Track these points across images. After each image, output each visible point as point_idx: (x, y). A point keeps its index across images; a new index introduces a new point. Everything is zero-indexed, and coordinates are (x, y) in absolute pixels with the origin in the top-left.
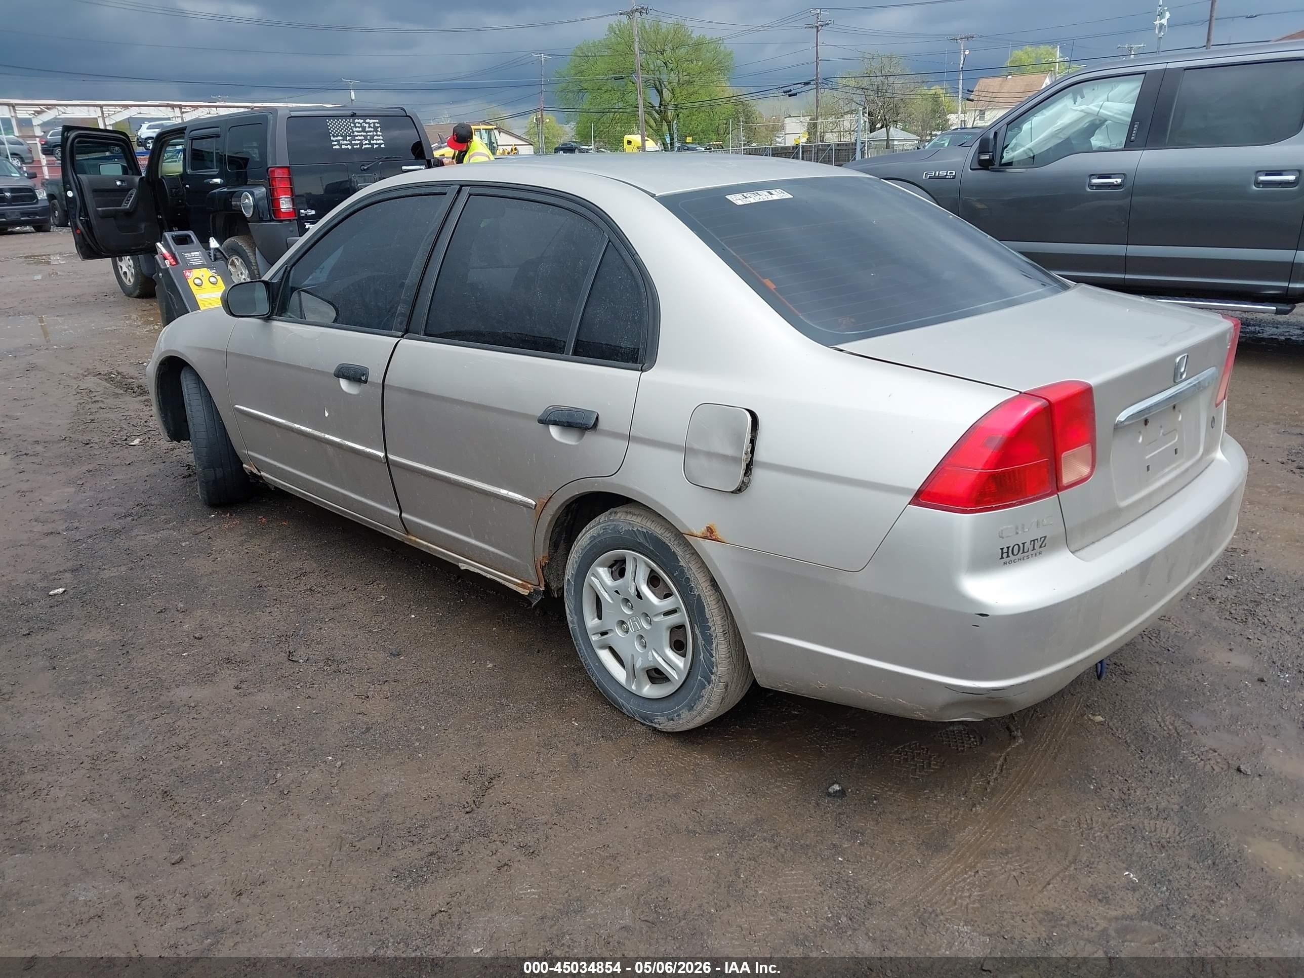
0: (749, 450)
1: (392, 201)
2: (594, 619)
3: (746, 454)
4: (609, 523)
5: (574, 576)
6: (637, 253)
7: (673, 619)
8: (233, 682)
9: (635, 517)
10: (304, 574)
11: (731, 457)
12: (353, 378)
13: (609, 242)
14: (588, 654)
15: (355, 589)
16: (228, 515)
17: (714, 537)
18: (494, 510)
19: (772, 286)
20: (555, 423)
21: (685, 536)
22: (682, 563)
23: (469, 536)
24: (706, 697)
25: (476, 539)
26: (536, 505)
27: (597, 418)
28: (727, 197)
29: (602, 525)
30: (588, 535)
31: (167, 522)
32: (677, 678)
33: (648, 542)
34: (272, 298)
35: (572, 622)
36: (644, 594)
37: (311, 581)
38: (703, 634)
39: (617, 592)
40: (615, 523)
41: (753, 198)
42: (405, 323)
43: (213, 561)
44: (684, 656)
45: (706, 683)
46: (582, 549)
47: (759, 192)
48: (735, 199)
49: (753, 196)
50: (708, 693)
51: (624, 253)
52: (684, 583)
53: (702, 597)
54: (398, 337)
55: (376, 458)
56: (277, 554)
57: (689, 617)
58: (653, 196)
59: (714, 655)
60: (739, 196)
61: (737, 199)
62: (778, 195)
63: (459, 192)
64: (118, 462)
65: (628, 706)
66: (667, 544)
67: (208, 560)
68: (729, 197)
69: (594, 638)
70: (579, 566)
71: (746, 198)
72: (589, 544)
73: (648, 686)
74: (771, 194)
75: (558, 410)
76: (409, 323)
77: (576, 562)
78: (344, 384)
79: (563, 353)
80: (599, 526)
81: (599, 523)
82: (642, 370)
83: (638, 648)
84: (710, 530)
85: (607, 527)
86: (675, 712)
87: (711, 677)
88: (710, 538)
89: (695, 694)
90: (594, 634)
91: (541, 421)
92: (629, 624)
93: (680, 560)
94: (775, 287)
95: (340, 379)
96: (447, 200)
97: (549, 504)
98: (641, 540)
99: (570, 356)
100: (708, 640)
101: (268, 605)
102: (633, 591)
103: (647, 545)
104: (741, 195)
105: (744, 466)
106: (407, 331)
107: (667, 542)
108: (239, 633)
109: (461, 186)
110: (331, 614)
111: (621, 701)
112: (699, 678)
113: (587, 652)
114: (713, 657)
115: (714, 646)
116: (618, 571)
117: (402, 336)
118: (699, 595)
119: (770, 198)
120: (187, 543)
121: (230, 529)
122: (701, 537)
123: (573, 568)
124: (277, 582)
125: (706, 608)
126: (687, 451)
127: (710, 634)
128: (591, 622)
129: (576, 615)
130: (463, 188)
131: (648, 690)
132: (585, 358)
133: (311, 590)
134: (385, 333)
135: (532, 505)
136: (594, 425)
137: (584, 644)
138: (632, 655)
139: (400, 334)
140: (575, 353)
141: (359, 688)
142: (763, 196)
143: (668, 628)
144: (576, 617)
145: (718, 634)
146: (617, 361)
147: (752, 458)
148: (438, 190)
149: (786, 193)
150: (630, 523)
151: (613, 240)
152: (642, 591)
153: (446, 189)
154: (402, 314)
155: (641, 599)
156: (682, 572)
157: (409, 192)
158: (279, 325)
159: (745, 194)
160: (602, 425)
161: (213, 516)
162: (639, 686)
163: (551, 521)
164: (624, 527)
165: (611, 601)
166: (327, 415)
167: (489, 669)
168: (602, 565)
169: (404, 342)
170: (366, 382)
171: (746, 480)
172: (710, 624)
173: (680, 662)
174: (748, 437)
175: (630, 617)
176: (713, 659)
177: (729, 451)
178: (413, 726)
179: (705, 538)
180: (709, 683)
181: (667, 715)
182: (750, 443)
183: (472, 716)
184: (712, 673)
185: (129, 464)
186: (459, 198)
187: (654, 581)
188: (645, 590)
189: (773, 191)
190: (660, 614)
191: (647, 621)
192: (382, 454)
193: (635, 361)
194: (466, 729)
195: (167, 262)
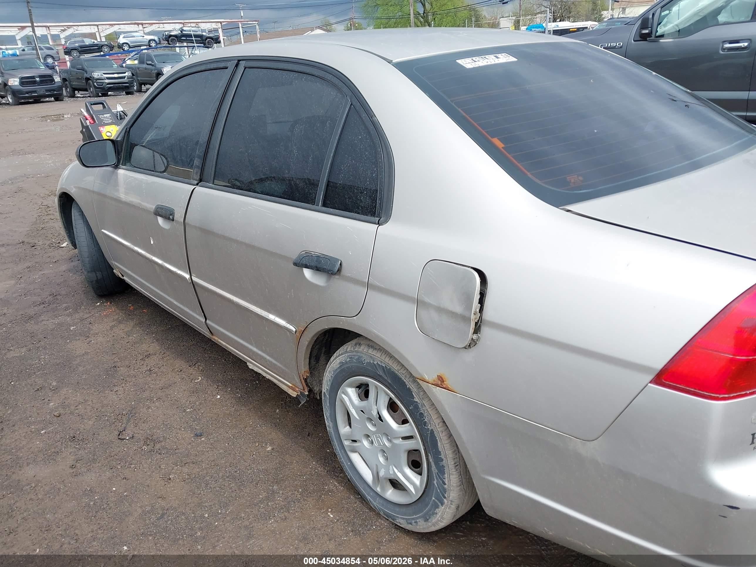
0: (478, 310)
1: (192, 75)
2: (345, 427)
3: (474, 314)
4: (354, 353)
5: (329, 391)
6: (374, 115)
7: (410, 444)
8: (70, 461)
9: (375, 352)
10: (148, 356)
11: (460, 315)
12: (165, 216)
13: (351, 104)
14: (342, 455)
15: (181, 371)
16: (109, 303)
17: (444, 386)
18: (267, 329)
19: (500, 145)
20: (307, 267)
21: (418, 380)
22: (416, 400)
23: (252, 344)
24: (440, 514)
25: (257, 347)
26: (296, 331)
27: (341, 264)
28: (457, 61)
29: (349, 354)
30: (338, 361)
31: (66, 309)
32: (414, 492)
33: (386, 376)
34: (118, 152)
35: (330, 428)
36: (384, 418)
37: (151, 362)
38: (437, 464)
39: (362, 411)
40: (359, 354)
41: (481, 62)
42: (199, 174)
43: (88, 344)
44: (420, 474)
45: (440, 504)
46: (333, 371)
47: (487, 56)
48: (465, 63)
49: (481, 60)
50: (441, 512)
51: (364, 115)
52: (418, 417)
53: (435, 433)
54: (194, 185)
55: (184, 278)
56: (134, 337)
57: (424, 445)
58: (390, 62)
59: (446, 483)
60: (469, 60)
61: (467, 63)
62: (504, 58)
63: (237, 66)
64: (49, 260)
65: (375, 503)
66: (403, 381)
67: (85, 343)
68: (459, 61)
69: (346, 443)
70: (332, 383)
71: (475, 61)
72: (338, 368)
73: (390, 491)
74: (497, 58)
75: (308, 255)
76: (202, 174)
77: (329, 380)
78: (160, 220)
79: (314, 205)
80: (346, 354)
81: (346, 352)
82: (379, 224)
83: (381, 459)
84: (441, 378)
85: (353, 357)
86: (413, 519)
87: (443, 500)
88: (441, 386)
89: (430, 510)
90: (346, 440)
91: (295, 264)
92: (373, 438)
93: (415, 396)
94: (503, 146)
95: (158, 217)
96: (227, 73)
97: (305, 332)
98: (381, 373)
99: (320, 207)
100: (441, 470)
101: (116, 384)
102: (375, 413)
103: (386, 378)
104: (470, 59)
105: (473, 325)
106: (201, 180)
107: (403, 379)
108: (88, 411)
109: (239, 61)
110: (160, 393)
111: (369, 498)
112: (434, 498)
113: (341, 452)
114: (445, 484)
115: (446, 475)
116: (363, 392)
117: (197, 184)
118: (432, 430)
119: (497, 61)
120: (74, 327)
121: (106, 316)
122: (432, 384)
123: (327, 384)
124: (127, 363)
125: (439, 442)
126: (419, 303)
127: (442, 465)
128: (344, 430)
129: (332, 422)
130: (240, 62)
131: (390, 494)
132: (331, 210)
133: (150, 370)
134: (186, 182)
135: (292, 331)
136: (338, 271)
137: (339, 446)
138: (377, 465)
139: (196, 182)
140: (324, 205)
141: (165, 469)
142: (491, 60)
143: (405, 451)
144: (331, 423)
145: (450, 466)
146: (358, 213)
147: (481, 317)
148: (222, 65)
149: (511, 57)
150: (371, 357)
151: (354, 103)
152: (382, 415)
153: (228, 64)
154: (198, 167)
155: (382, 421)
156: (416, 407)
157: (203, 68)
158: (122, 172)
159: (474, 58)
160: (344, 271)
161: (99, 304)
162: (383, 488)
163: (308, 346)
164: (367, 360)
165: (358, 418)
166: (152, 243)
167: (268, 452)
168: (350, 386)
169: (198, 189)
170: (173, 220)
171: (475, 337)
172: (442, 456)
173: (416, 479)
174: (477, 297)
175: (374, 433)
176: (446, 486)
177: (458, 309)
178: (199, 513)
179: (437, 385)
180: (442, 504)
181: (406, 519)
182: (479, 303)
183: (248, 504)
184: (445, 497)
185: (55, 262)
186: (237, 70)
187: (392, 407)
188: (386, 414)
189: (499, 55)
190: (399, 438)
191: (388, 439)
192: (187, 276)
193: (373, 214)
194: (241, 517)
195: (88, 122)
